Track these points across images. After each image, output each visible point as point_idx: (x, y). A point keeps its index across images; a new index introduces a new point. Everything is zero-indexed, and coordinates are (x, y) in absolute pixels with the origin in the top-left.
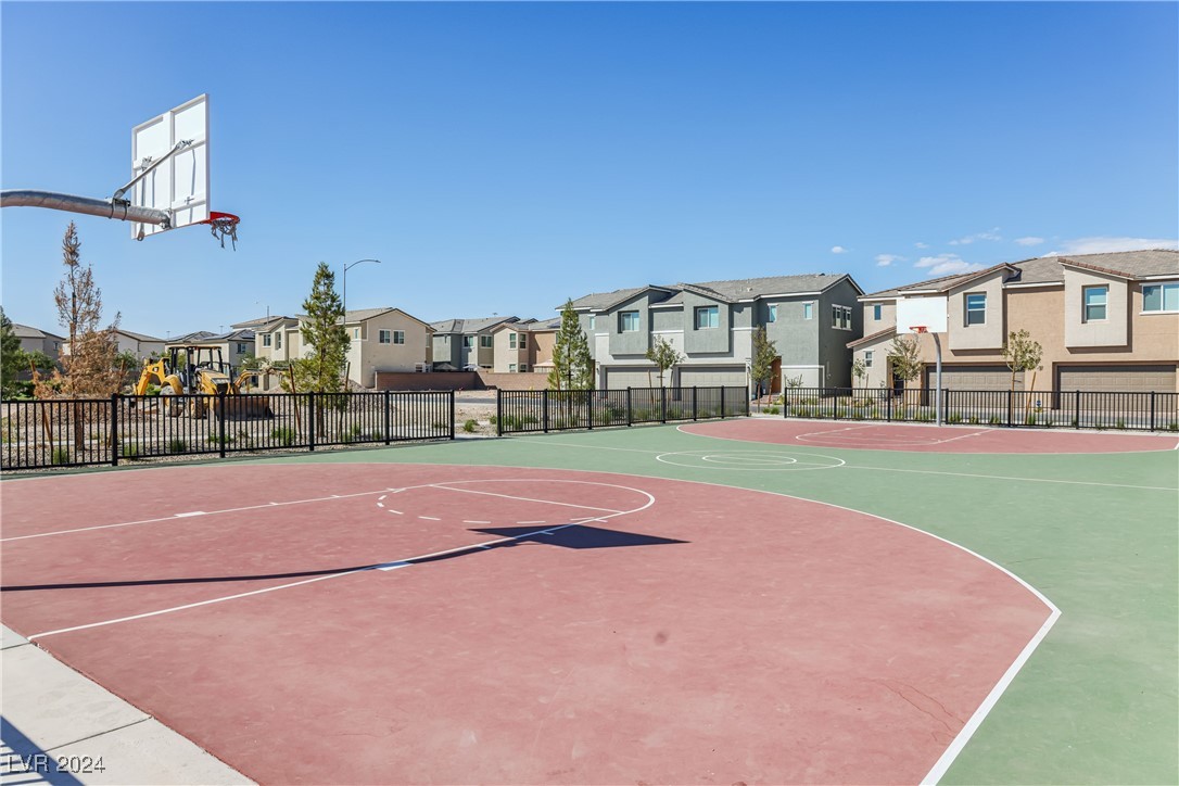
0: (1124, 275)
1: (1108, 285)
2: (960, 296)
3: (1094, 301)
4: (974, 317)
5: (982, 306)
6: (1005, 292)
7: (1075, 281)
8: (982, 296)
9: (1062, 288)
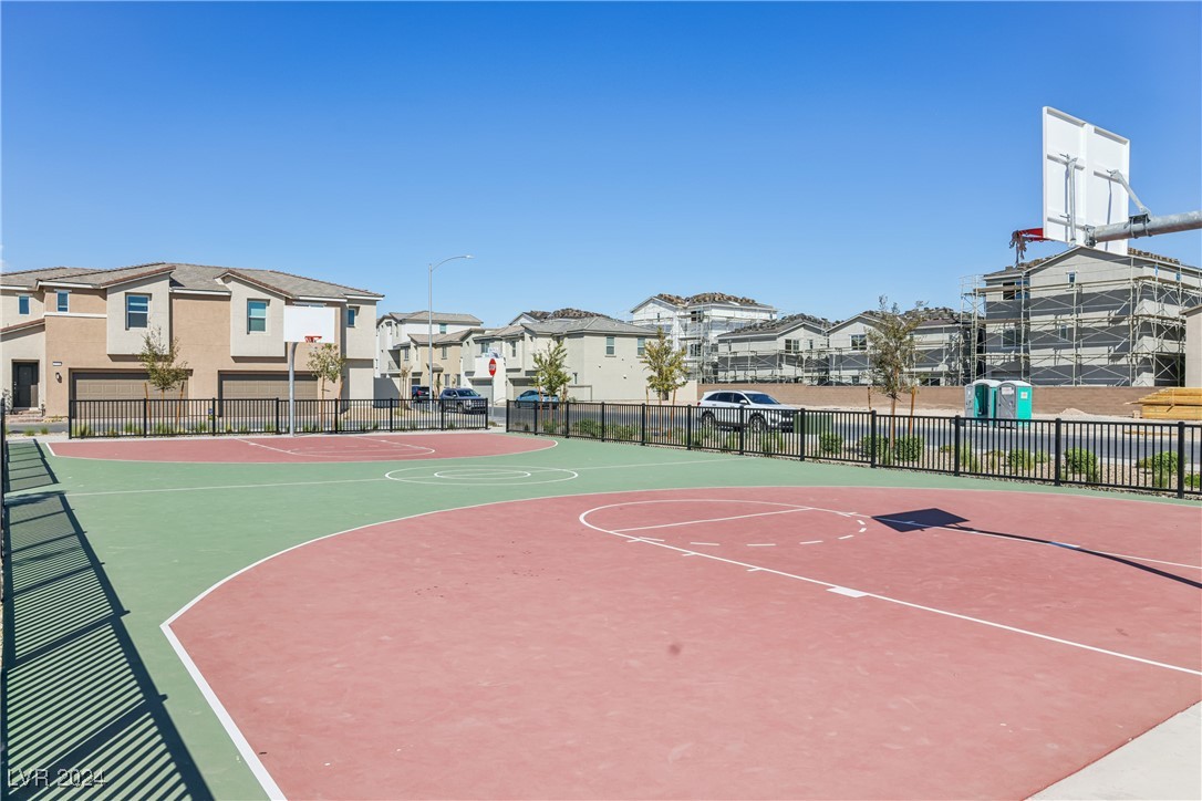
0: (285, 292)
1: (269, 300)
2: (121, 295)
3: (256, 313)
4: (136, 319)
5: (146, 309)
6: (172, 296)
7: (242, 294)
8: (148, 297)
9: (228, 298)
